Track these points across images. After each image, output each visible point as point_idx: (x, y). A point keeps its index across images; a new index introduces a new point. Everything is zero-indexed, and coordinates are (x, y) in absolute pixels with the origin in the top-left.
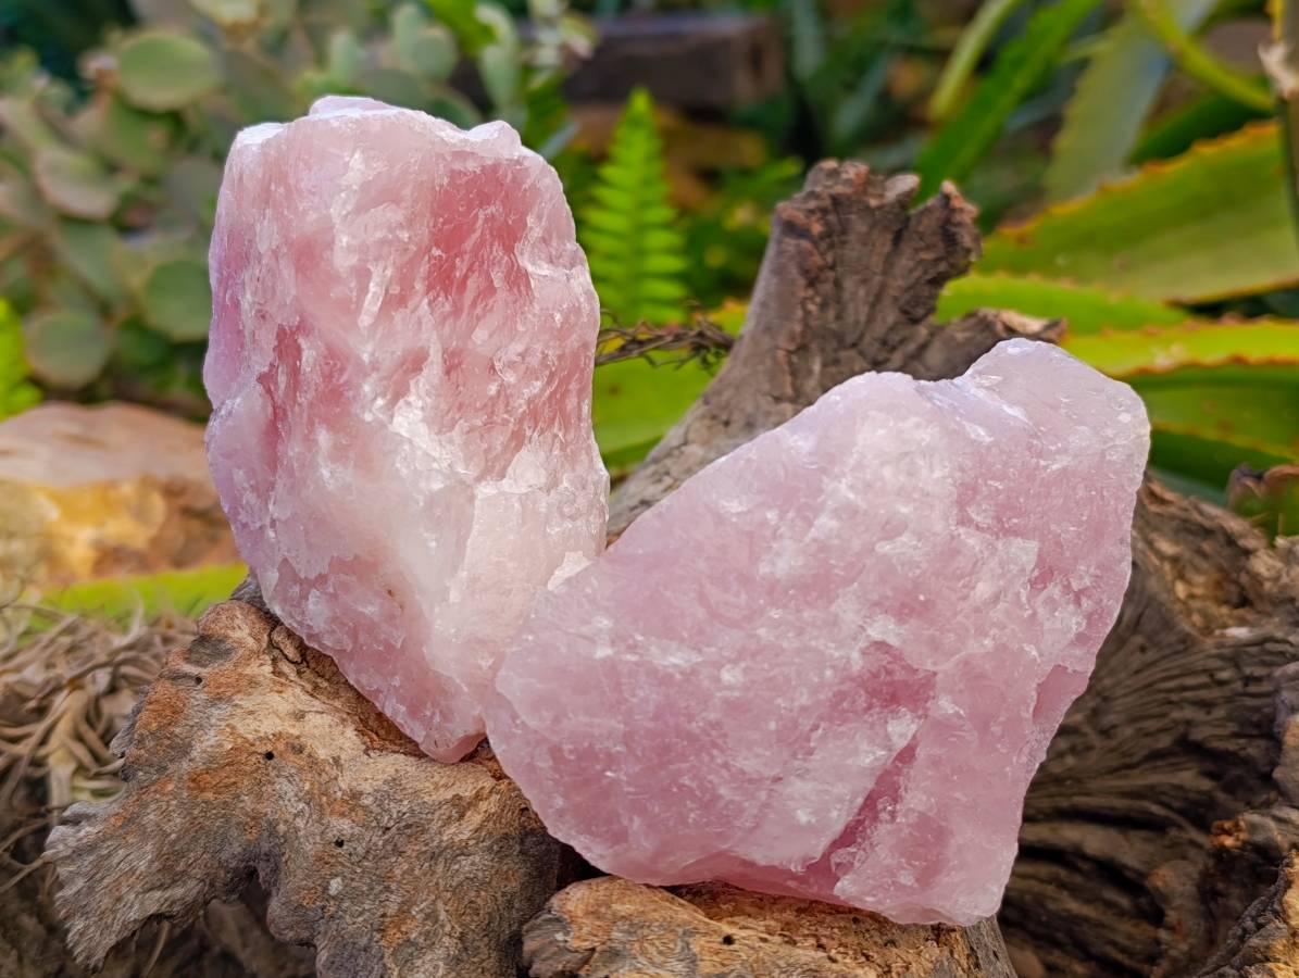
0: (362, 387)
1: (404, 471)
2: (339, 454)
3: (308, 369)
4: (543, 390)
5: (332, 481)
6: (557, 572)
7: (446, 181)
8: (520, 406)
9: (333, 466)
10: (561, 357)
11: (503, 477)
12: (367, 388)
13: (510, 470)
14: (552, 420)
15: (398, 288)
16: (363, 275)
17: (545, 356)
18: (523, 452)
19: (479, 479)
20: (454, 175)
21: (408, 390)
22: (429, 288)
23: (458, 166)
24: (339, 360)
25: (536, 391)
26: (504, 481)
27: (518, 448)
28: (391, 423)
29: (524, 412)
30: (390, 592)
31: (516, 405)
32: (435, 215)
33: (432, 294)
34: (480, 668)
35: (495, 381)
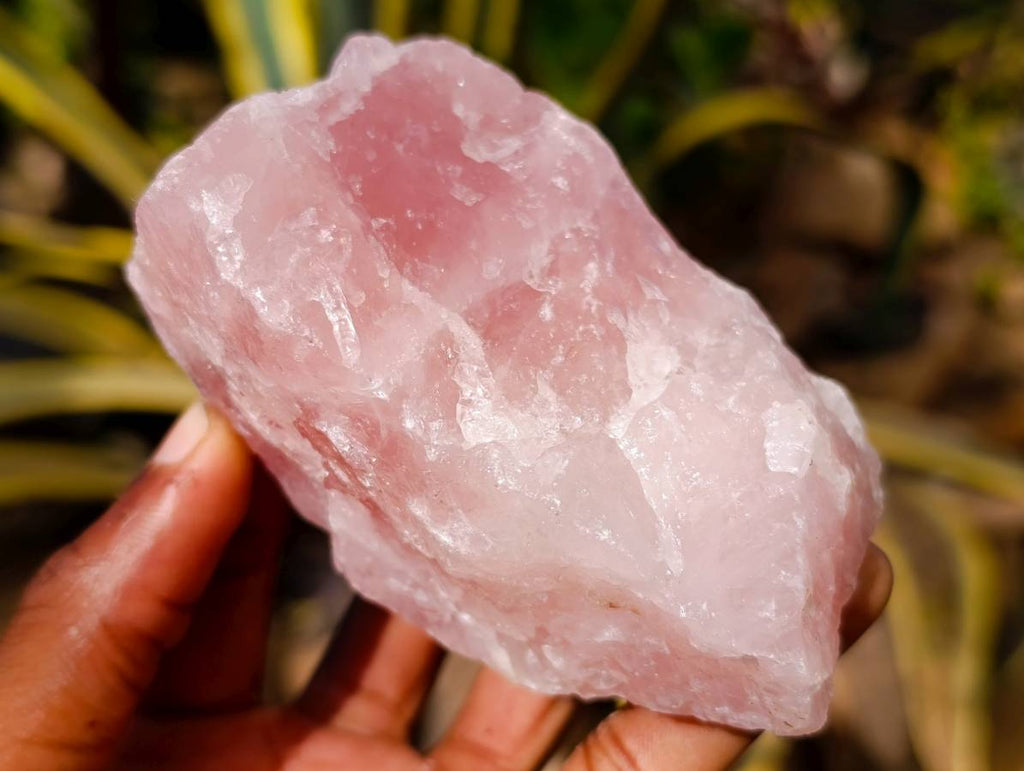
0: (404, 427)
1: (512, 484)
2: (442, 510)
3: (346, 449)
4: (602, 268)
5: (459, 543)
6: (768, 445)
7: (331, 144)
8: (590, 305)
9: (447, 527)
10: (596, 218)
11: (630, 392)
12: (409, 424)
13: (632, 380)
14: (638, 288)
15: (363, 295)
16: (312, 314)
17: (577, 232)
18: (631, 348)
19: (605, 419)
20: (337, 130)
21: (458, 388)
22: (400, 266)
23: (333, 118)
24: (364, 417)
25: (595, 274)
26: (634, 395)
27: (622, 350)
28: (463, 440)
29: (599, 307)
30: (611, 606)
31: (585, 307)
32: (346, 187)
33: (407, 269)
34: (768, 620)
35: (543, 302)
